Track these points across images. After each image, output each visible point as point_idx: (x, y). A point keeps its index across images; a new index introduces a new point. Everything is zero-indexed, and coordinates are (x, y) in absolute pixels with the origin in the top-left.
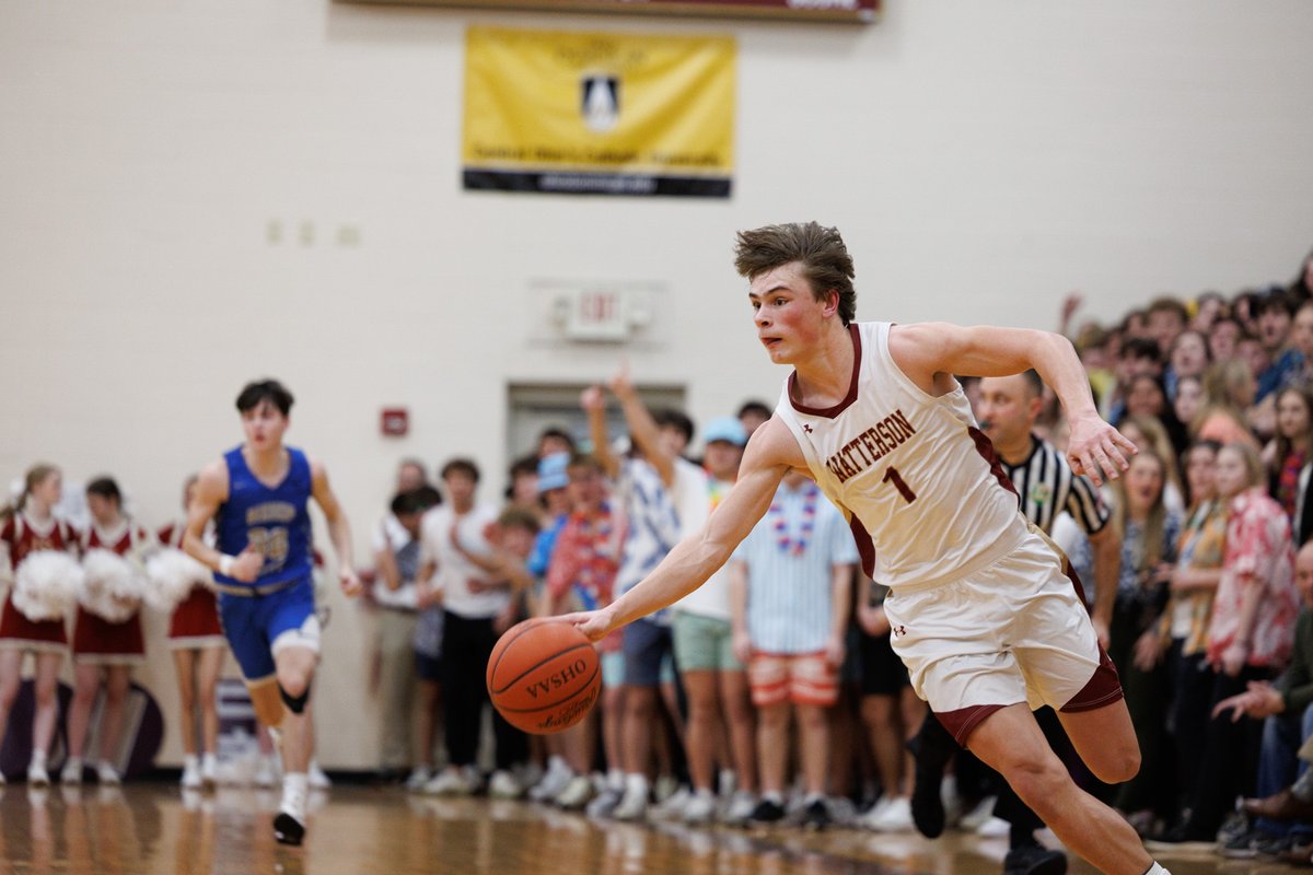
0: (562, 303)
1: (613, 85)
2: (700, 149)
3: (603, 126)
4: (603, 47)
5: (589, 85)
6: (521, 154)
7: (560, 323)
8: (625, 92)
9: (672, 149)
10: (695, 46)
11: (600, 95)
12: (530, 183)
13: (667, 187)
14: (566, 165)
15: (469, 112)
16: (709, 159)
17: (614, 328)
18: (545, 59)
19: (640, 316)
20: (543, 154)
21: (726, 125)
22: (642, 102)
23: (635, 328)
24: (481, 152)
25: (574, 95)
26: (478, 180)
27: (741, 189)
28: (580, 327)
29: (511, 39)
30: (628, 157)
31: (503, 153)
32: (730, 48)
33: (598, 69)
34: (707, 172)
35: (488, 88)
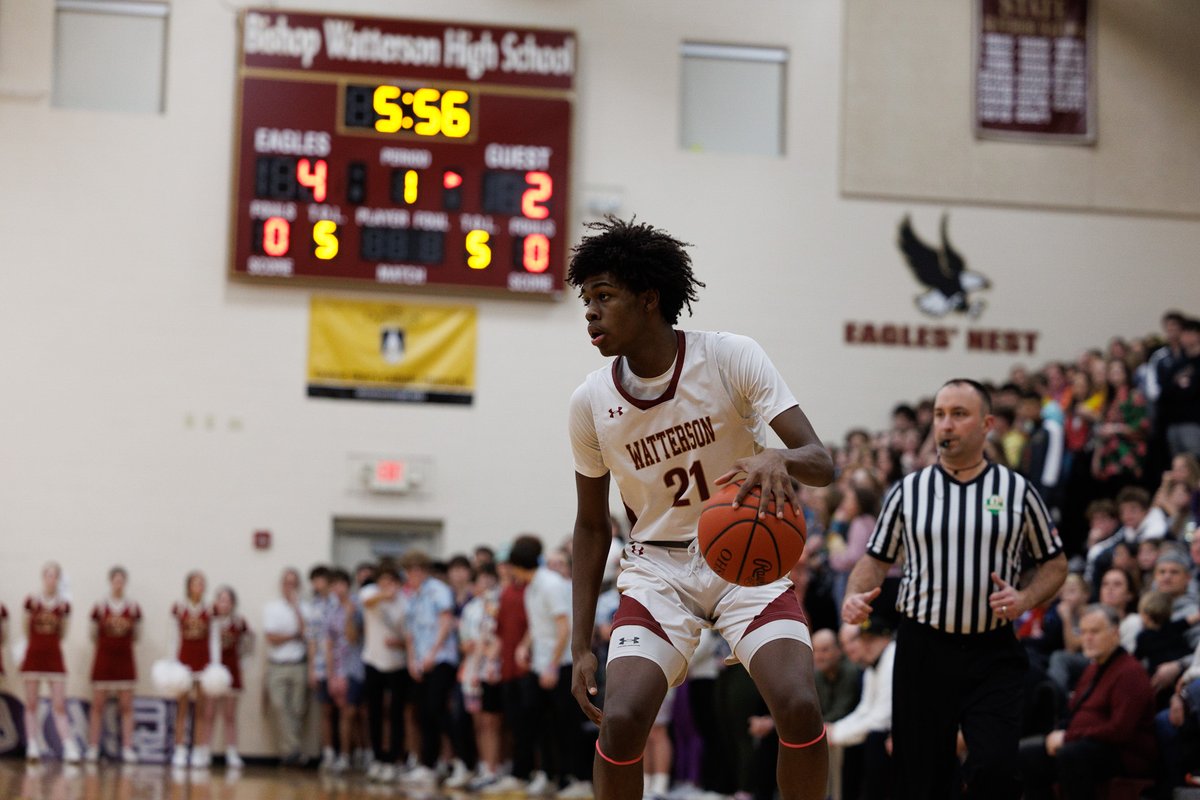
0: (368, 469)
1: (401, 335)
2: (454, 374)
3: (395, 360)
4: (394, 311)
5: (385, 336)
6: (343, 375)
7: (366, 481)
8: (409, 339)
9: (437, 374)
10: (450, 312)
11: (393, 341)
12: (348, 394)
13: (434, 398)
14: (370, 383)
15: (312, 349)
16: (460, 381)
17: (399, 484)
18: (358, 318)
19: (415, 477)
20: (357, 376)
21: (470, 359)
22: (420, 345)
23: (413, 486)
24: (319, 374)
25: (376, 341)
26: (316, 392)
27: (481, 400)
28: (380, 483)
29: (338, 305)
30: (409, 378)
31: (332, 375)
32: (473, 314)
33: (392, 324)
34: (458, 390)
35: (323, 335)
